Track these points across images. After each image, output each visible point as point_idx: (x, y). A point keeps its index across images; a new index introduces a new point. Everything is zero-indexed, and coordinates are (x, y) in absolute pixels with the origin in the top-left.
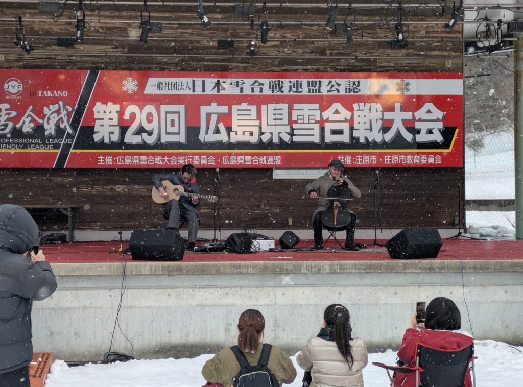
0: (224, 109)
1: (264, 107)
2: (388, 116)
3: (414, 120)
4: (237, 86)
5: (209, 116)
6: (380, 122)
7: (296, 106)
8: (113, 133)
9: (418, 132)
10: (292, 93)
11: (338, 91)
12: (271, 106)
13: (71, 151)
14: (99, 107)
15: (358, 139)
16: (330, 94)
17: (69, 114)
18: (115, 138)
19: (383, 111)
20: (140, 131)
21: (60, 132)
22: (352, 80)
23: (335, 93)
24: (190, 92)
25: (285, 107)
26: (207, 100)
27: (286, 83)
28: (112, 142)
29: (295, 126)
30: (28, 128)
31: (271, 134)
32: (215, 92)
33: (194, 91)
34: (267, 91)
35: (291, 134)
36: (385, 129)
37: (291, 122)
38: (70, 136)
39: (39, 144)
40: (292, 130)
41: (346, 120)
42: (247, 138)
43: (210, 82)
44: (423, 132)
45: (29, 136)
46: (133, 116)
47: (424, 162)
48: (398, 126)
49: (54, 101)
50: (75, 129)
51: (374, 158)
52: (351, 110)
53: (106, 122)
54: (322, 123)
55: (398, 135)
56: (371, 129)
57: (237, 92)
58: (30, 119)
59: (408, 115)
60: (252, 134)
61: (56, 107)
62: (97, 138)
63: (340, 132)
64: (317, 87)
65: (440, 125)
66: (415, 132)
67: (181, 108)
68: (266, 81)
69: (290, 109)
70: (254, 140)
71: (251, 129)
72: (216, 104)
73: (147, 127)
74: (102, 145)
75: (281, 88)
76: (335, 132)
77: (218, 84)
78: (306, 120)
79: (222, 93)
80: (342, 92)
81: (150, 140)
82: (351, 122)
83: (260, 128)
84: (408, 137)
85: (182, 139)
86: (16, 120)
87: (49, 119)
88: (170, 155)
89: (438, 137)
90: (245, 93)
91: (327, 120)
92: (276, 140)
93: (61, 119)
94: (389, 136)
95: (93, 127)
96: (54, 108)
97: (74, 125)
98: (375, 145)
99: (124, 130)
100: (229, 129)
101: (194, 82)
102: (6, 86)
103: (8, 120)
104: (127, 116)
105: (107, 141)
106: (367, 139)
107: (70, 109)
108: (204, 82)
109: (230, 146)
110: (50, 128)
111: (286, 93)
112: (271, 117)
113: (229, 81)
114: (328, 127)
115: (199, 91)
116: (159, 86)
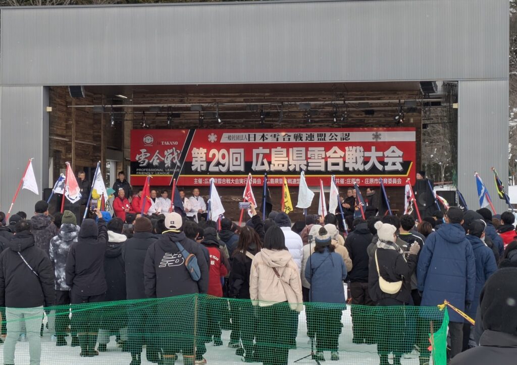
0: (267, 151)
1: (291, 150)
2: (367, 154)
3: (384, 157)
4: (275, 137)
5: (258, 155)
6: (362, 158)
7: (310, 149)
8: (203, 165)
9: (387, 164)
10: (308, 141)
11: (336, 139)
12: (295, 149)
13: (180, 176)
14: (195, 151)
15: (348, 168)
16: (331, 141)
17: (178, 155)
18: (204, 168)
19: (364, 152)
20: (218, 164)
21: (173, 165)
22: (345, 133)
23: (334, 141)
24: (247, 141)
25: (303, 149)
26: (257, 146)
27: (304, 135)
28: (202, 171)
29: (309, 161)
30: (156, 162)
31: (295, 165)
32: (261, 141)
33: (249, 140)
34: (293, 140)
35: (307, 166)
36: (366, 162)
37: (307, 158)
38: (179, 167)
39: (162, 172)
40: (308, 163)
41: (341, 157)
42: (280, 168)
43: (259, 135)
44: (390, 164)
45: (156, 167)
46: (214, 155)
47: (390, 183)
48: (373, 160)
49: (170, 147)
50: (181, 164)
51: (358, 180)
52: (344, 150)
53: (199, 159)
54: (326, 158)
55: (374, 166)
56: (356, 163)
57: (274, 141)
58: (157, 157)
59: (380, 154)
60: (283, 165)
61: (171, 151)
62: (193, 168)
63: (337, 164)
64: (323, 137)
65: (401, 160)
66: (384, 163)
67: (242, 151)
68: (292, 134)
69: (307, 151)
70: (285, 169)
71: (283, 163)
72: (262, 148)
73: (222, 161)
74: (196, 172)
75: (301, 139)
76: (334, 164)
77: (263, 136)
78: (316, 157)
79: (266, 141)
80: (339, 140)
81: (224, 169)
82: (344, 158)
83: (288, 162)
84: (380, 167)
85: (242, 168)
86: (149, 158)
87: (167, 158)
88: (235, 178)
89: (399, 167)
90: (279, 141)
91: (329, 157)
92: (298, 169)
93: (174, 158)
94: (368, 167)
95: (192, 162)
96: (170, 151)
97: (181, 161)
98: (359, 172)
99: (209, 163)
100: (270, 163)
101: (249, 135)
102: (144, 139)
103: (146, 158)
104: (210, 156)
105: (199, 170)
106: (354, 168)
107: (179, 152)
108: (255, 135)
109: (271, 172)
110: (168, 163)
111: (304, 141)
112: (295, 156)
113: (270, 134)
114: (330, 161)
115: (252, 140)
116: (229, 138)
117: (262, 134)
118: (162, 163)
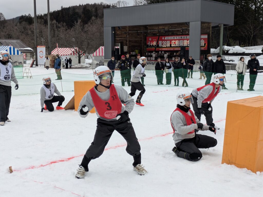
7: (184, 40)
12: (181, 41)
13: (156, 48)
14: (160, 42)
18: (161, 46)
21: (155, 45)
26: (173, 40)
27: (183, 37)
30: (152, 45)
31: (181, 45)
34: (180, 38)
35: (183, 45)
37: (183, 43)
45: (152, 46)
46: (163, 43)
49: (154, 41)
57: (176, 39)
64: (187, 37)
65: (204, 43)
67: (169, 41)
70: (178, 46)
74: (160, 47)
77: (174, 37)
78: (185, 43)
81: (165, 46)
85: (169, 46)
86: (150, 44)
88: (168, 49)
89: (203, 45)
91: (188, 43)
95: (159, 45)
96: (154, 42)
97: (157, 44)
100: (175, 44)
101: (171, 37)
107: (156, 42)
109: (175, 47)
110: (154, 45)
111: (183, 38)
113: (175, 37)
115: (171, 39)
116: (167, 38)
117: (173, 37)
118: (153, 45)
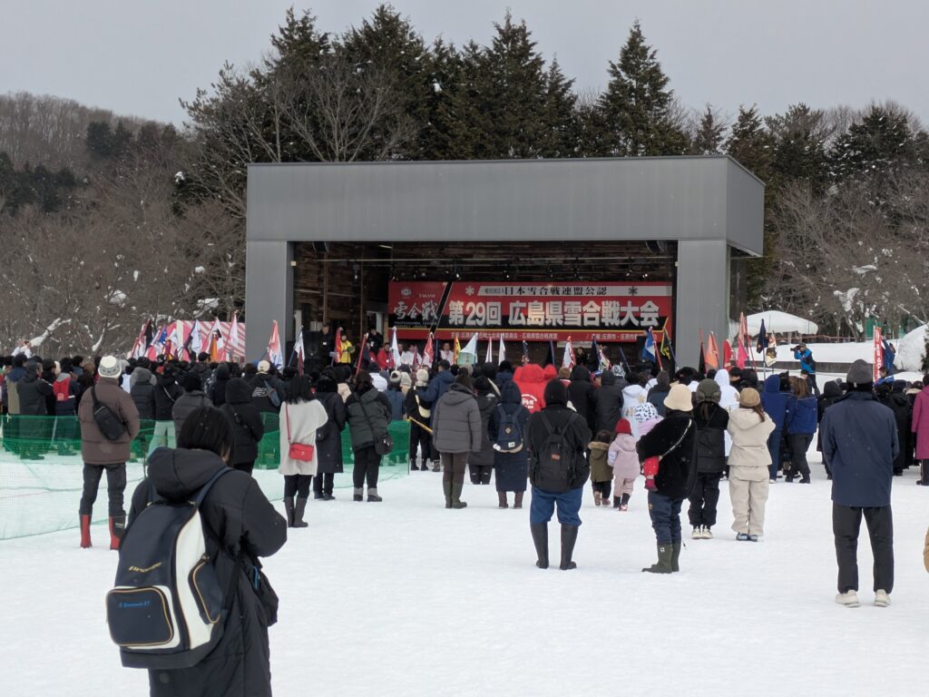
0: (524, 305)
1: (547, 304)
2: (623, 309)
3: (640, 312)
4: (532, 290)
5: (515, 309)
6: (618, 314)
7: (567, 303)
8: (460, 319)
9: (642, 319)
10: (564, 295)
11: (593, 294)
12: (552, 303)
13: (437, 329)
14: (452, 304)
15: (604, 324)
16: (588, 295)
17: (435, 308)
18: (461, 322)
19: (620, 306)
20: (475, 317)
21: (431, 318)
22: (601, 287)
23: (591, 295)
24: (504, 295)
26: (514, 299)
27: (561, 289)
28: (459, 324)
29: (566, 315)
30: (413, 316)
31: (552, 320)
32: (518, 295)
33: (506, 294)
34: (549, 294)
35: (564, 320)
36: (621, 317)
37: (563, 313)
38: (436, 321)
39: (419, 325)
40: (564, 317)
41: (597, 312)
42: (537, 322)
43: (516, 288)
44: (646, 319)
45: (413, 320)
46: (471, 309)
48: (630, 315)
49: (428, 300)
50: (438, 317)
51: (614, 335)
52: (600, 305)
53: (456, 313)
54: (582, 313)
55: (630, 321)
56: (612, 317)
57: (531, 294)
58: (415, 310)
59: (636, 309)
60: (540, 320)
61: (429, 303)
62: (451, 322)
63: (594, 319)
64: (580, 291)
65: (657, 315)
66: (640, 319)
67: (499, 304)
68: (549, 288)
69: (563, 305)
70: (541, 323)
71: (539, 317)
72: (519, 301)
73: (479, 315)
74: (453, 326)
75: (558, 293)
77: (520, 290)
78: (573, 311)
79: (523, 295)
80: (595, 294)
81: (481, 323)
82: (600, 312)
83: (545, 316)
84: (636, 322)
85: (499, 322)
86: (407, 311)
87: (425, 311)
88: (491, 332)
89: (655, 323)
90: (536, 295)
91: (586, 312)
92: (554, 324)
93: (431, 311)
94: (624, 322)
95: (448, 316)
97: (438, 314)
98: (614, 327)
99: (466, 317)
100: (526, 317)
101: (506, 288)
102: (402, 291)
103: (404, 311)
104: (467, 309)
105: (456, 323)
106: (610, 324)
107: (436, 305)
108: (512, 288)
109: (527, 327)
111: (561, 294)
112: (552, 310)
113: (526, 287)
114: (586, 316)
115: (509, 294)
116: (486, 291)
117: (519, 287)
118: (419, 317)
